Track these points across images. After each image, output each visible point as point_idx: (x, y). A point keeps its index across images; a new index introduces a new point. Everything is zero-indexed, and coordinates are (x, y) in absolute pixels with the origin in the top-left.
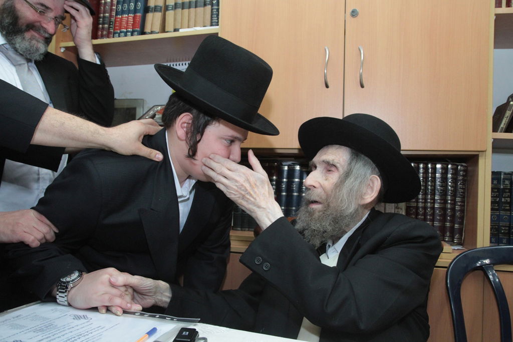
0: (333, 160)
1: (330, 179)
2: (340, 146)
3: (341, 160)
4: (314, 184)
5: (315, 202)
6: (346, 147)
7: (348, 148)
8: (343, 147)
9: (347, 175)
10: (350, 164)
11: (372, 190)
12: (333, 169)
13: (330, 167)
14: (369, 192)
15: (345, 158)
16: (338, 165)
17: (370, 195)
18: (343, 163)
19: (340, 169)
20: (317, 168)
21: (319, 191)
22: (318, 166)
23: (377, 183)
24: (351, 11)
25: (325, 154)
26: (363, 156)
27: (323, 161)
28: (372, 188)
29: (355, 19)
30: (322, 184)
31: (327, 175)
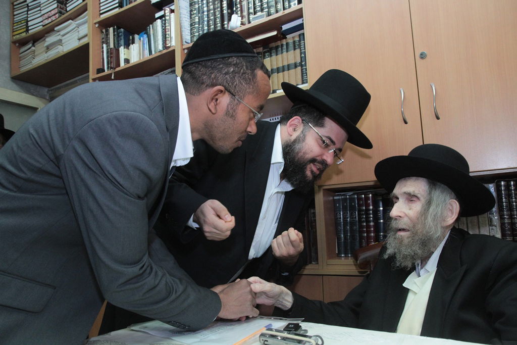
0: (414, 192)
1: (413, 208)
2: (417, 178)
3: (421, 190)
4: (400, 215)
5: (404, 230)
6: (422, 178)
7: (424, 179)
8: (420, 178)
9: (429, 203)
10: (430, 193)
11: (452, 213)
12: (414, 199)
13: (411, 198)
14: (450, 214)
15: (423, 188)
16: (419, 196)
17: (451, 217)
18: (423, 193)
19: (422, 199)
20: (400, 199)
21: (406, 219)
22: (399, 197)
23: (456, 206)
24: (419, 54)
25: (405, 186)
26: (439, 184)
27: (405, 193)
28: (452, 211)
29: (424, 60)
30: (407, 213)
31: (410, 204)
